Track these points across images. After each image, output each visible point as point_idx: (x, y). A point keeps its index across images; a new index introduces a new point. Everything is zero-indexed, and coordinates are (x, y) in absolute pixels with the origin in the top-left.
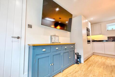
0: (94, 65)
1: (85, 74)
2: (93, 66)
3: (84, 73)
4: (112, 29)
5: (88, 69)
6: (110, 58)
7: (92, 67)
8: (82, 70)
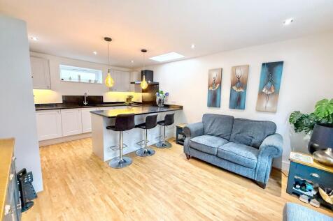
0: (69, 175)
1: (83, 207)
2: (71, 178)
3: (77, 209)
4: (70, 78)
5: (71, 193)
6: (73, 143)
7: (71, 182)
8: (65, 208)
